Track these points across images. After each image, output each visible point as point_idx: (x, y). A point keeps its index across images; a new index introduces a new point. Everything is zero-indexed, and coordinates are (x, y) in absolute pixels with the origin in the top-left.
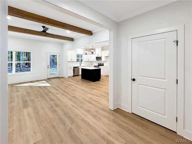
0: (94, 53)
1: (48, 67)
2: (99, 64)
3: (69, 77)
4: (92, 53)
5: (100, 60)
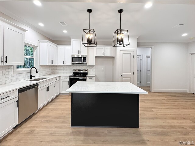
2: (77, 71)
5: (84, 63)
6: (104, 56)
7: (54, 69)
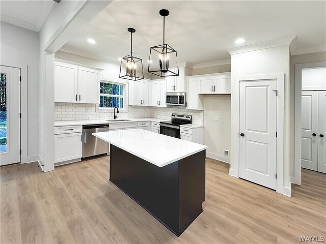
2: (176, 117)
5: (181, 105)
6: (213, 93)
7: (153, 111)
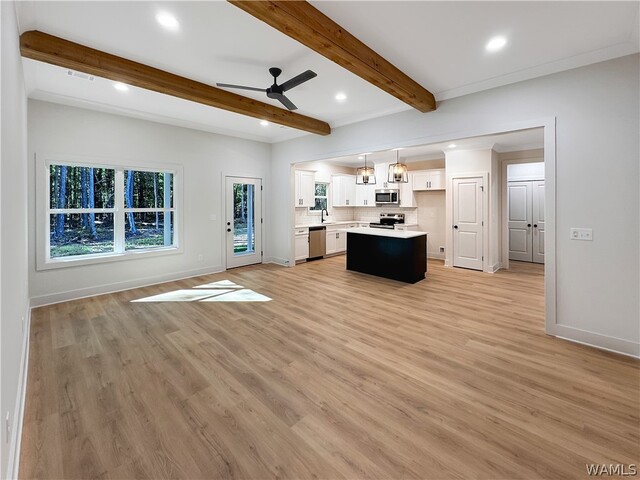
0: (371, 181)
1: (228, 227)
2: (386, 217)
3: (298, 263)
4: (366, 180)
5: (393, 203)
6: (428, 189)
7: (355, 212)
